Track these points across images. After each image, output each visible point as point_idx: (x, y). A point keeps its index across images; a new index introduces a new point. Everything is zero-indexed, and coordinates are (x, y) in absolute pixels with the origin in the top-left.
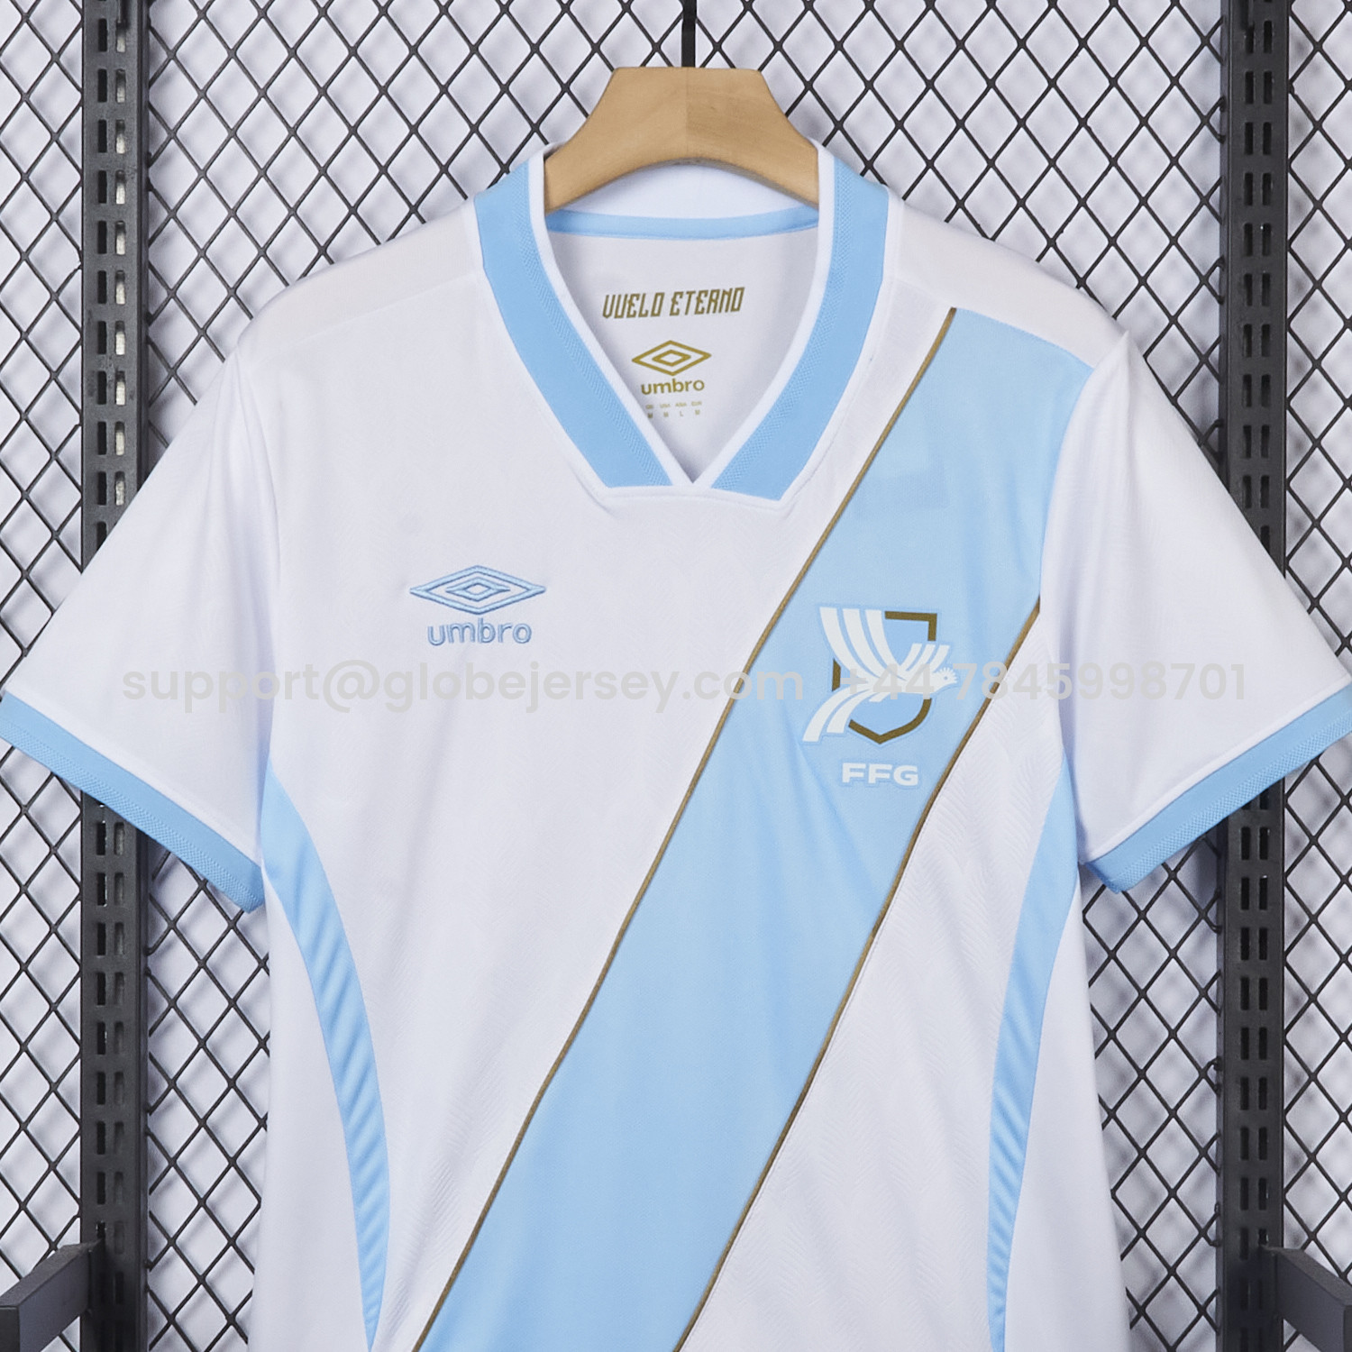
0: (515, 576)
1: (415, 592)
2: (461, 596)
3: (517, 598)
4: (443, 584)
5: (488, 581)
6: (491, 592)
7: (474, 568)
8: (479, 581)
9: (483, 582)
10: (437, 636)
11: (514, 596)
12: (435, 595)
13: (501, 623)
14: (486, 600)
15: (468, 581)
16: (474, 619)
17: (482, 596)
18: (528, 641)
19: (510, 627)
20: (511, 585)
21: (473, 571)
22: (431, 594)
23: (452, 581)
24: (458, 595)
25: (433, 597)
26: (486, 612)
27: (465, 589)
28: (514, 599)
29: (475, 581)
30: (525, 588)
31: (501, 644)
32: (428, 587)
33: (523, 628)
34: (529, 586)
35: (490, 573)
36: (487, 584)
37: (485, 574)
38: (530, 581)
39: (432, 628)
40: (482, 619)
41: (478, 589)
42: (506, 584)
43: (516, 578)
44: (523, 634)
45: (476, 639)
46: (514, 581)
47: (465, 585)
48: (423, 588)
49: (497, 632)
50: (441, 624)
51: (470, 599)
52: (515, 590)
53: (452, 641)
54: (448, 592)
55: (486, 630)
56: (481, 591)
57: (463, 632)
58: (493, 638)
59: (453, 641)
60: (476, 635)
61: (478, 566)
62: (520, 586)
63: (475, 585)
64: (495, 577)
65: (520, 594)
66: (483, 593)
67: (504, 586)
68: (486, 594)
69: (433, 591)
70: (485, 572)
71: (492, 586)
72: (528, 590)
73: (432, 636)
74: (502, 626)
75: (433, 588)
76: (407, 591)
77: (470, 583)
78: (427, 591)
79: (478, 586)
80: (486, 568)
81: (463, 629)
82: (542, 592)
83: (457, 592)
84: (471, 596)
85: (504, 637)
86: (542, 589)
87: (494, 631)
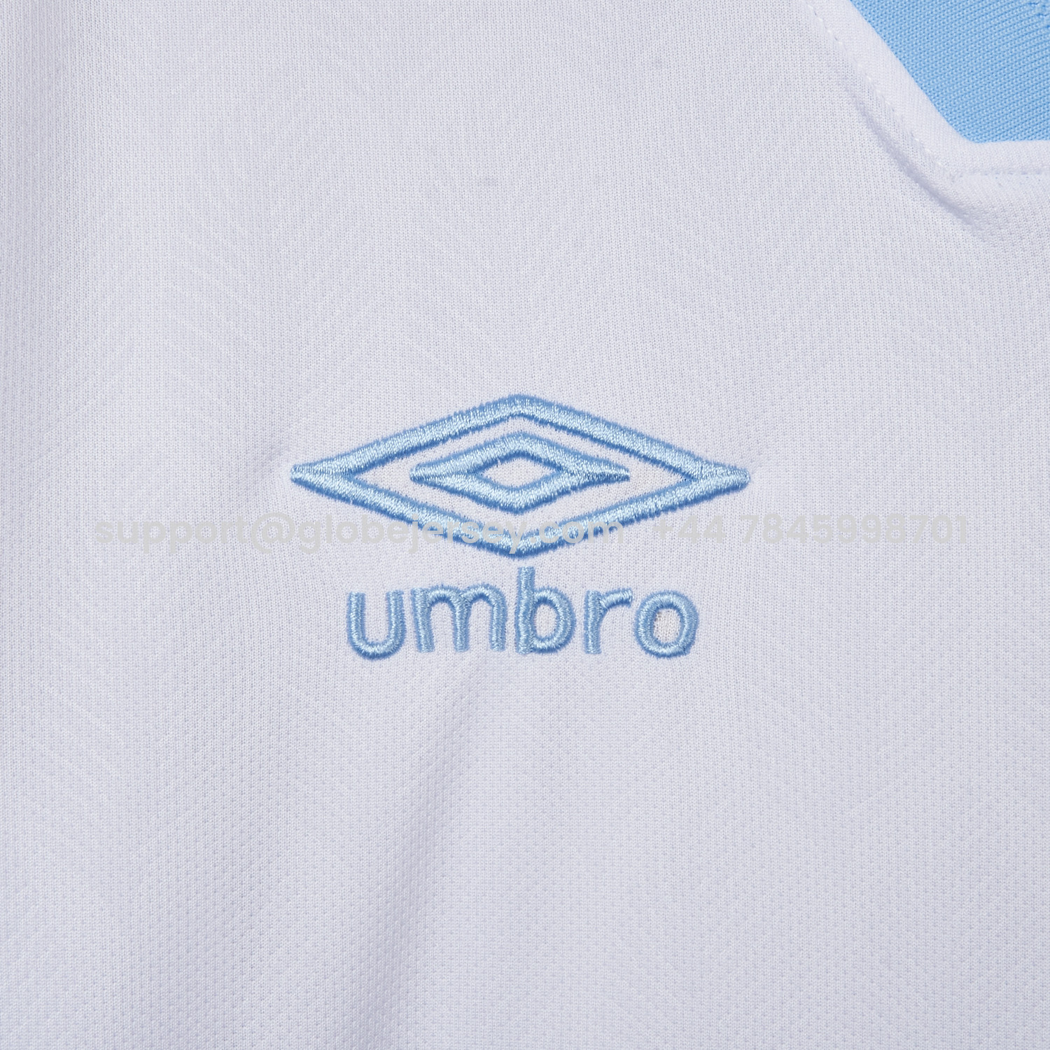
0: (646, 430)
1: (308, 477)
2: (462, 493)
3: (650, 505)
4: (403, 454)
5: (551, 444)
6: (564, 481)
7: (511, 400)
8: (524, 445)
9: (537, 449)
10: (378, 628)
11: (643, 498)
12: (377, 489)
13: (593, 588)
14: (547, 508)
15: (487, 444)
16: (503, 574)
17: (533, 495)
18: (685, 650)
19: (625, 602)
20: (633, 464)
21: (505, 411)
22: (364, 485)
23: (432, 444)
24: (453, 491)
25: (370, 496)
26: (545, 548)
27: (477, 471)
28: (640, 508)
29: (513, 446)
30: (676, 470)
31: (591, 658)
32: (353, 462)
33: (671, 606)
34: (690, 467)
35: (562, 419)
36: (550, 454)
37: (543, 423)
38: (699, 451)
39: (361, 599)
40: (531, 573)
41: (520, 472)
42: (614, 456)
43: (651, 440)
44: (668, 626)
45: (510, 637)
46: (639, 446)
47: (478, 458)
48: (336, 464)
49: (580, 617)
50: (392, 587)
51: (492, 504)
52: (645, 478)
53: (427, 643)
54: (419, 480)
55: (543, 610)
56: (529, 479)
57: (466, 617)
58: (568, 639)
59: (430, 647)
60: (510, 625)
61: (523, 398)
62: (664, 465)
63: (508, 457)
64: (575, 432)
65: (660, 493)
66: (535, 485)
67: (607, 462)
68: (545, 490)
69: (368, 477)
70: (544, 414)
71: (568, 462)
72: (689, 478)
73: (361, 626)
74: (598, 597)
75: (371, 465)
76: (284, 474)
77: (492, 453)
78: (351, 474)
79: (520, 462)
80: (549, 405)
81: (468, 604)
82: (735, 488)
83: (449, 482)
84: (496, 495)
85: (604, 635)
86: (731, 479)
87: (570, 612)
